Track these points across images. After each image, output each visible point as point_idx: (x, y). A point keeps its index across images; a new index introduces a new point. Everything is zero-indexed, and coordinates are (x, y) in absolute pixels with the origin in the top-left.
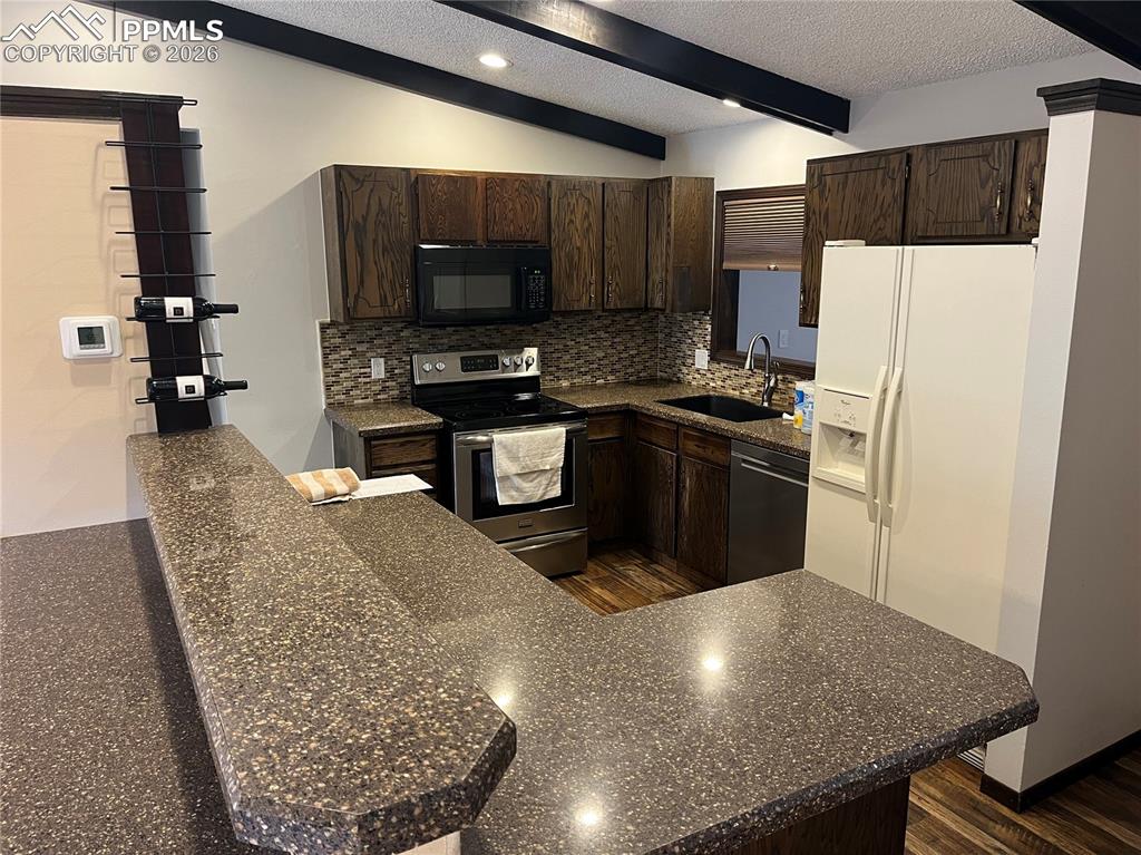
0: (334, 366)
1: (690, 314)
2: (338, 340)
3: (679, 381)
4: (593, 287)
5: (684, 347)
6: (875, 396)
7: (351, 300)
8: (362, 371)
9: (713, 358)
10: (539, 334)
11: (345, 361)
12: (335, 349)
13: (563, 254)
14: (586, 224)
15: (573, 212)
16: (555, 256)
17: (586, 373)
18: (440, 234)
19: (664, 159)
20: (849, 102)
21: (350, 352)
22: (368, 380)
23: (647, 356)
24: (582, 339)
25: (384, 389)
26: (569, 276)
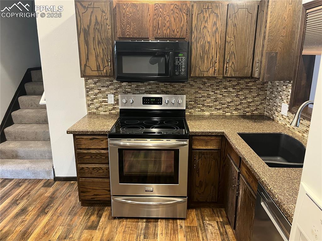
0: (91, 97)
1: (282, 82)
2: (93, 85)
4: (217, 64)
5: (277, 100)
7: (83, 67)
8: (104, 99)
9: (290, 110)
10: (193, 87)
11: (96, 95)
12: (92, 89)
13: (199, 45)
14: (214, 29)
15: (206, 21)
16: (194, 47)
17: (219, 109)
18: (128, 35)
21: (98, 91)
22: (106, 104)
23: (259, 103)
24: (218, 92)
25: (114, 109)
26: (202, 58)
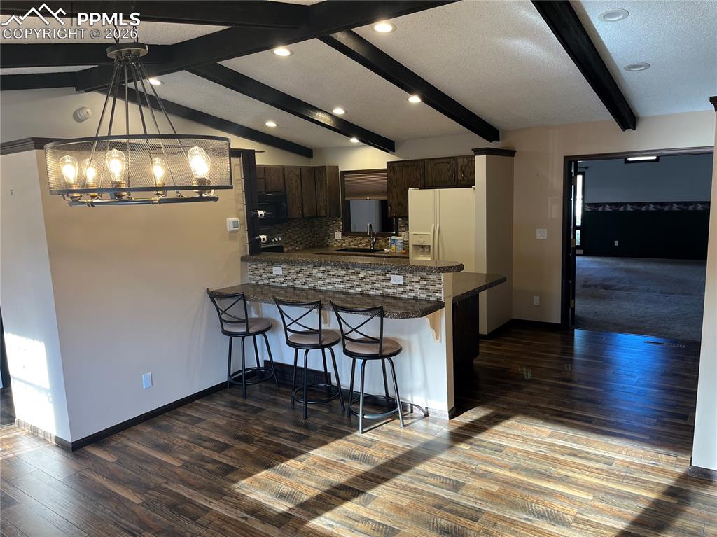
1: (331, 218)
3: (327, 246)
4: (300, 209)
6: (432, 234)
9: (344, 235)
13: (290, 196)
14: (296, 184)
15: (292, 179)
19: (312, 158)
20: (394, 142)
26: (293, 205)
